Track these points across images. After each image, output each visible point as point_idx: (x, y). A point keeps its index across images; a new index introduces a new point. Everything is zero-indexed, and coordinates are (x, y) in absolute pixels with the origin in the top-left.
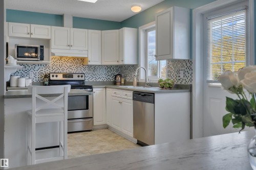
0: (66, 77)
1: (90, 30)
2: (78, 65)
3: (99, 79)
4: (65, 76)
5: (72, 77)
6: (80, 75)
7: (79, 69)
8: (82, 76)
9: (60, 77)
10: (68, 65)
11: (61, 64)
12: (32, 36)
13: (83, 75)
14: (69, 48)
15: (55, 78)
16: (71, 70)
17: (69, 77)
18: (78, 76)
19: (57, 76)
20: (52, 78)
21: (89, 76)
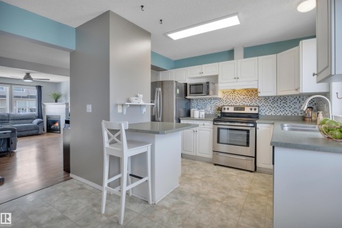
0: (237, 110)
1: (259, 57)
2: (253, 97)
3: (280, 113)
4: (236, 108)
5: (244, 110)
6: (253, 108)
7: (254, 101)
8: (255, 109)
9: (231, 110)
10: (242, 97)
11: (234, 97)
12: (203, 75)
13: (257, 108)
14: (235, 80)
15: (226, 111)
16: (244, 103)
17: (240, 110)
18: (251, 109)
19: (228, 109)
20: (223, 111)
21: (267, 109)
